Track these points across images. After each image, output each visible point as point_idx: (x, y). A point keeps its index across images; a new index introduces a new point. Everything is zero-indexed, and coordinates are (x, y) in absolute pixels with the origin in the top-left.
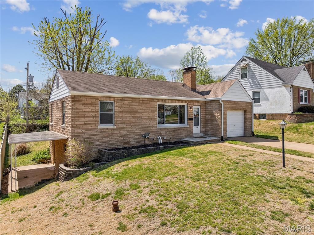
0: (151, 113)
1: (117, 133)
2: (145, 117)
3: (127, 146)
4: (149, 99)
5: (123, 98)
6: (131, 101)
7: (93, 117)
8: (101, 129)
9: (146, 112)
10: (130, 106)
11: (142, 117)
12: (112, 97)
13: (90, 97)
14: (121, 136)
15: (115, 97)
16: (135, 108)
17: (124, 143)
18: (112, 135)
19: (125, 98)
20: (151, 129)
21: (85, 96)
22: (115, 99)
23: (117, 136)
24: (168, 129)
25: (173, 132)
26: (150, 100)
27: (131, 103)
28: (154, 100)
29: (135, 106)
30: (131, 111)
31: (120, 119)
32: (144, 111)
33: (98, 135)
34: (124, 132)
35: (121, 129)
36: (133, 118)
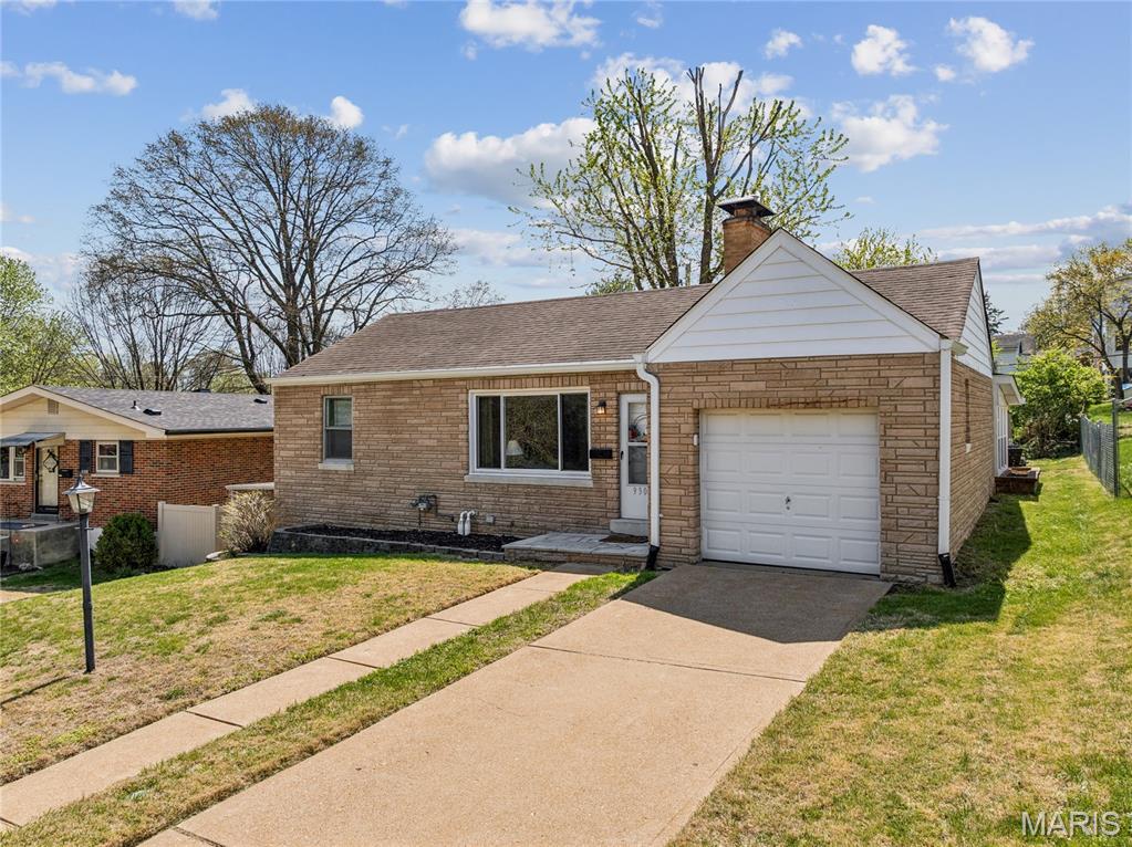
0: (446, 429)
1: (355, 485)
2: (427, 442)
3: (379, 527)
4: (440, 380)
5: (368, 384)
6: (389, 393)
7: (310, 438)
8: (325, 472)
9: (430, 424)
10: (388, 407)
11: (420, 441)
12: (345, 384)
13: (305, 388)
14: (367, 497)
15: (351, 385)
16: (400, 411)
17: (374, 517)
18: (345, 490)
19: (375, 383)
20: (446, 481)
21: (296, 387)
22: (354, 387)
23: (357, 494)
24: (502, 486)
25: (525, 501)
26: (442, 384)
27: (391, 397)
28: (457, 383)
29: (399, 407)
30: (390, 420)
31: (364, 447)
32: (424, 421)
33: (319, 486)
34: (372, 484)
35: (366, 474)
36: (396, 442)
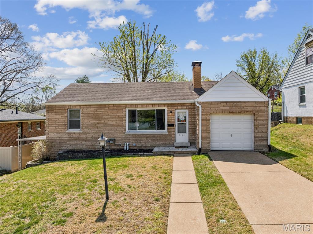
0: (118, 119)
1: (82, 137)
2: (111, 123)
3: (92, 149)
4: (116, 105)
5: (88, 105)
7: (62, 122)
8: (69, 133)
10: (96, 113)
11: (108, 123)
12: (78, 105)
13: (60, 106)
14: (87, 140)
16: (101, 114)
17: (90, 147)
18: (78, 139)
20: (118, 134)
21: (56, 106)
23: (83, 140)
24: (138, 135)
25: (146, 139)
27: (97, 110)
28: (122, 106)
31: (86, 125)
32: (110, 117)
33: (66, 138)
34: (89, 136)
35: (86, 134)
36: (99, 123)
